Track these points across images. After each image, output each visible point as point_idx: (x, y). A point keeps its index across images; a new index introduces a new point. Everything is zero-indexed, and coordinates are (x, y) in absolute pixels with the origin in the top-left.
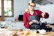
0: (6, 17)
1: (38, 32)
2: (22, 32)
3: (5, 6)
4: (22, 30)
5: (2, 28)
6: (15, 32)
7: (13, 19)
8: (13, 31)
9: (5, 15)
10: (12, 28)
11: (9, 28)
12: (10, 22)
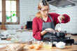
0: (9, 23)
1: (54, 46)
2: (31, 46)
3: (7, 9)
4: (31, 43)
5: (2, 39)
6: (22, 45)
7: (19, 26)
8: (19, 44)
9: (7, 21)
10: (17, 40)
11: (13, 39)
12: (14, 31)
